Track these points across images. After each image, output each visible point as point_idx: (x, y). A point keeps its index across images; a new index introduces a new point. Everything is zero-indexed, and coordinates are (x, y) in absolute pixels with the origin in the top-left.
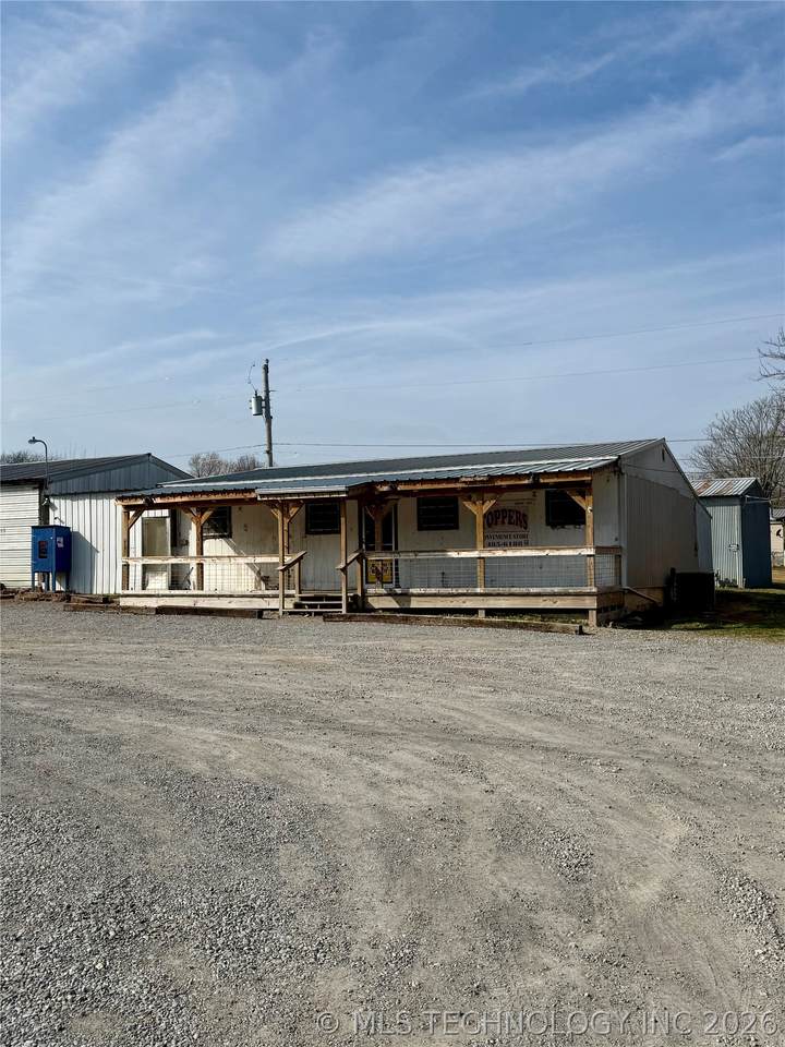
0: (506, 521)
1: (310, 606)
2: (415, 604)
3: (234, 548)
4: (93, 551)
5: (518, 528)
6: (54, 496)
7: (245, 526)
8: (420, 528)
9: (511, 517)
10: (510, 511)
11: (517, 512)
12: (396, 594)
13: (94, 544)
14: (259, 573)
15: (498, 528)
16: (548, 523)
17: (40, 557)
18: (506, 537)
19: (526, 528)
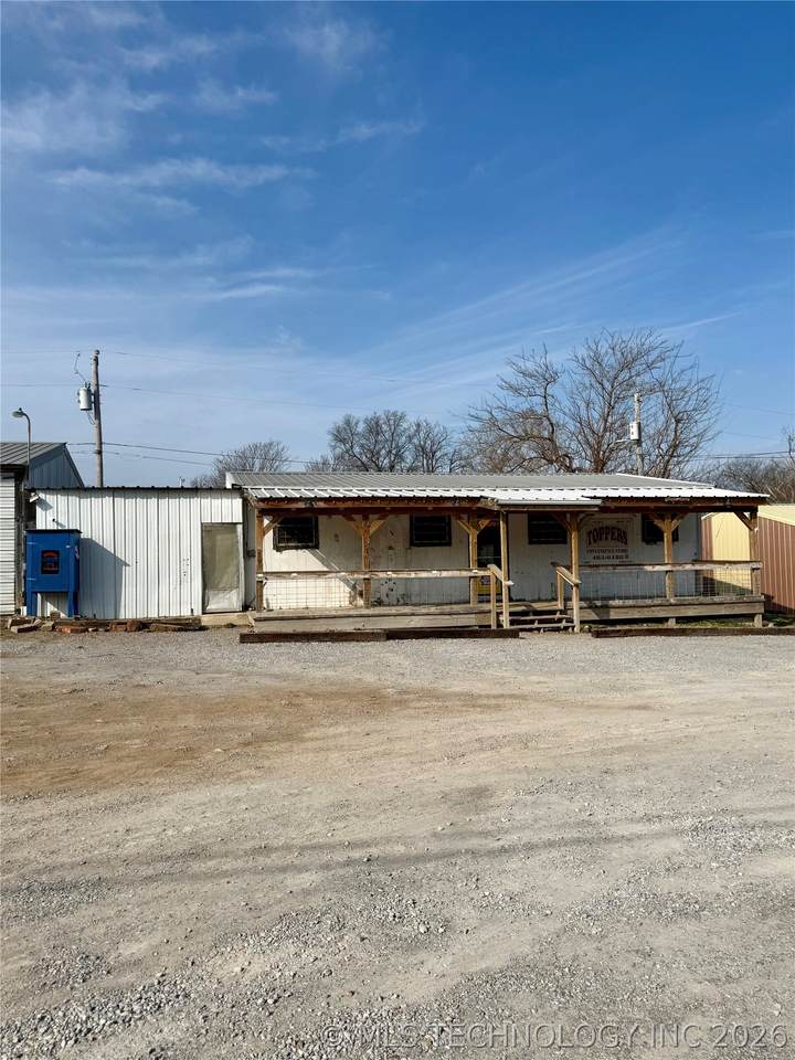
0: (609, 537)
1: (541, 622)
2: (614, 615)
3: (323, 561)
4: (118, 564)
5: (619, 544)
6: (48, 490)
7: (336, 536)
8: (531, 542)
9: (613, 534)
10: (613, 528)
11: (619, 530)
12: (596, 607)
13: (118, 555)
14: (354, 588)
15: (603, 543)
16: (644, 540)
17: (44, 572)
18: (609, 551)
19: (626, 543)
